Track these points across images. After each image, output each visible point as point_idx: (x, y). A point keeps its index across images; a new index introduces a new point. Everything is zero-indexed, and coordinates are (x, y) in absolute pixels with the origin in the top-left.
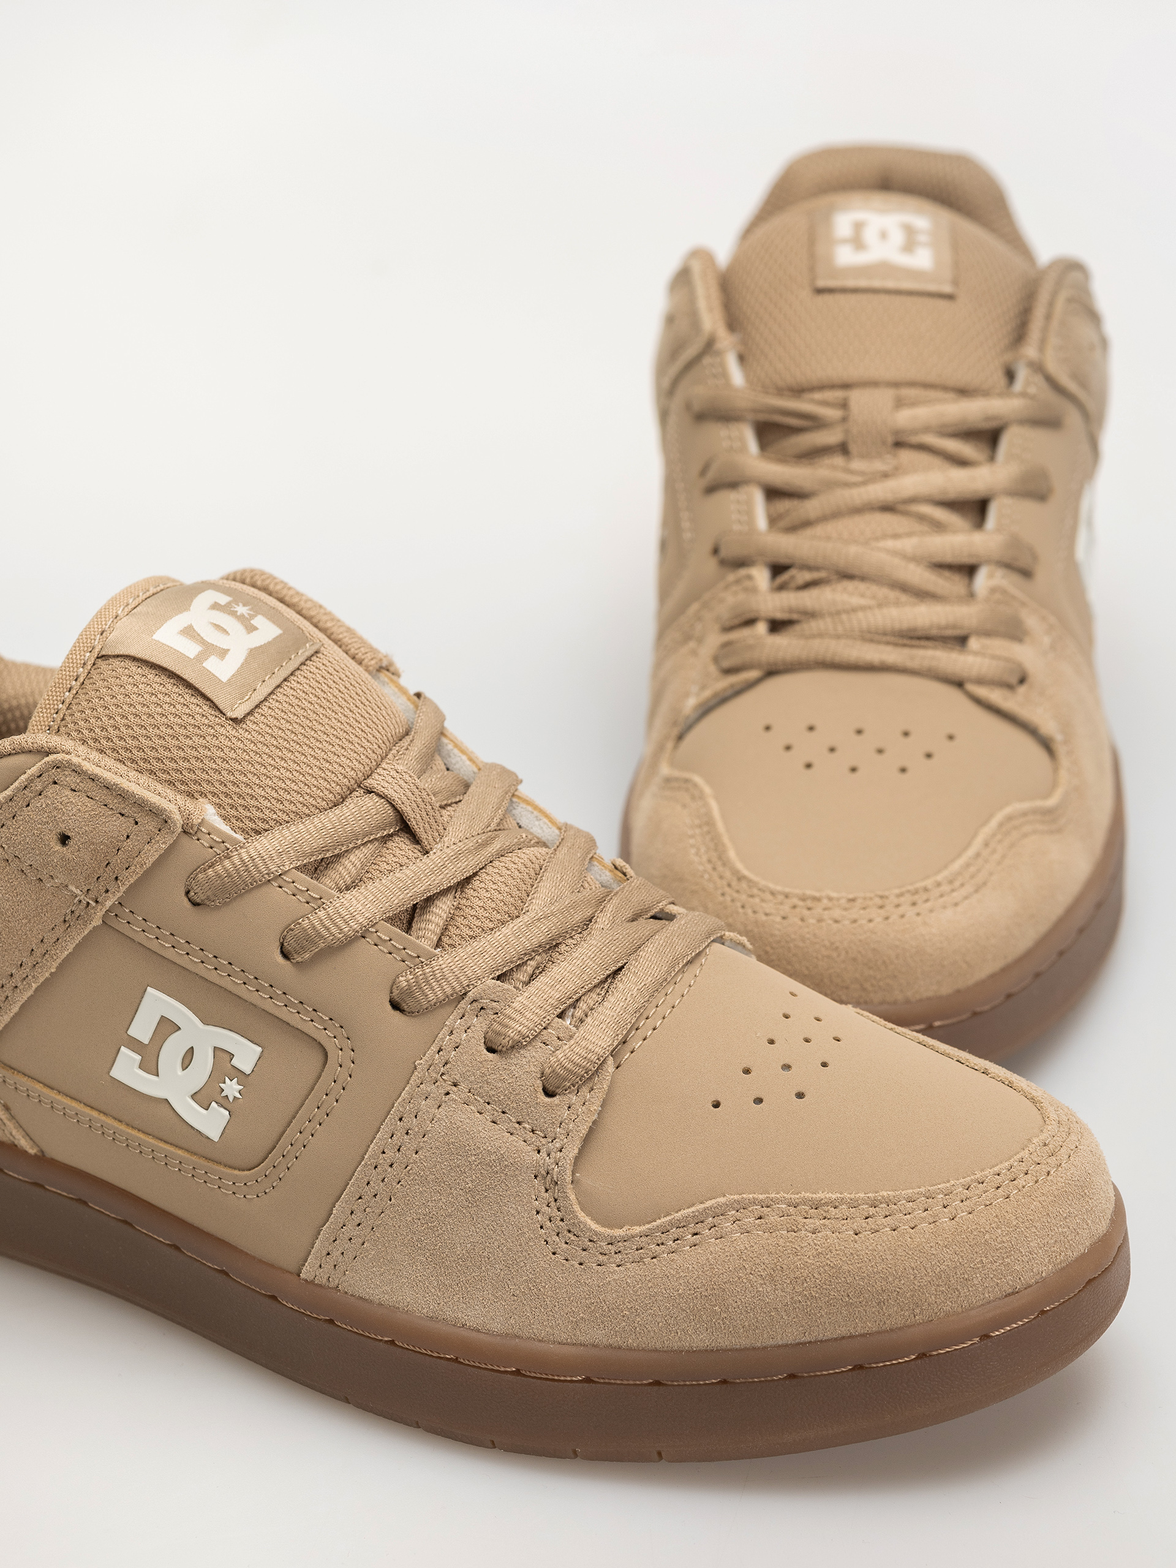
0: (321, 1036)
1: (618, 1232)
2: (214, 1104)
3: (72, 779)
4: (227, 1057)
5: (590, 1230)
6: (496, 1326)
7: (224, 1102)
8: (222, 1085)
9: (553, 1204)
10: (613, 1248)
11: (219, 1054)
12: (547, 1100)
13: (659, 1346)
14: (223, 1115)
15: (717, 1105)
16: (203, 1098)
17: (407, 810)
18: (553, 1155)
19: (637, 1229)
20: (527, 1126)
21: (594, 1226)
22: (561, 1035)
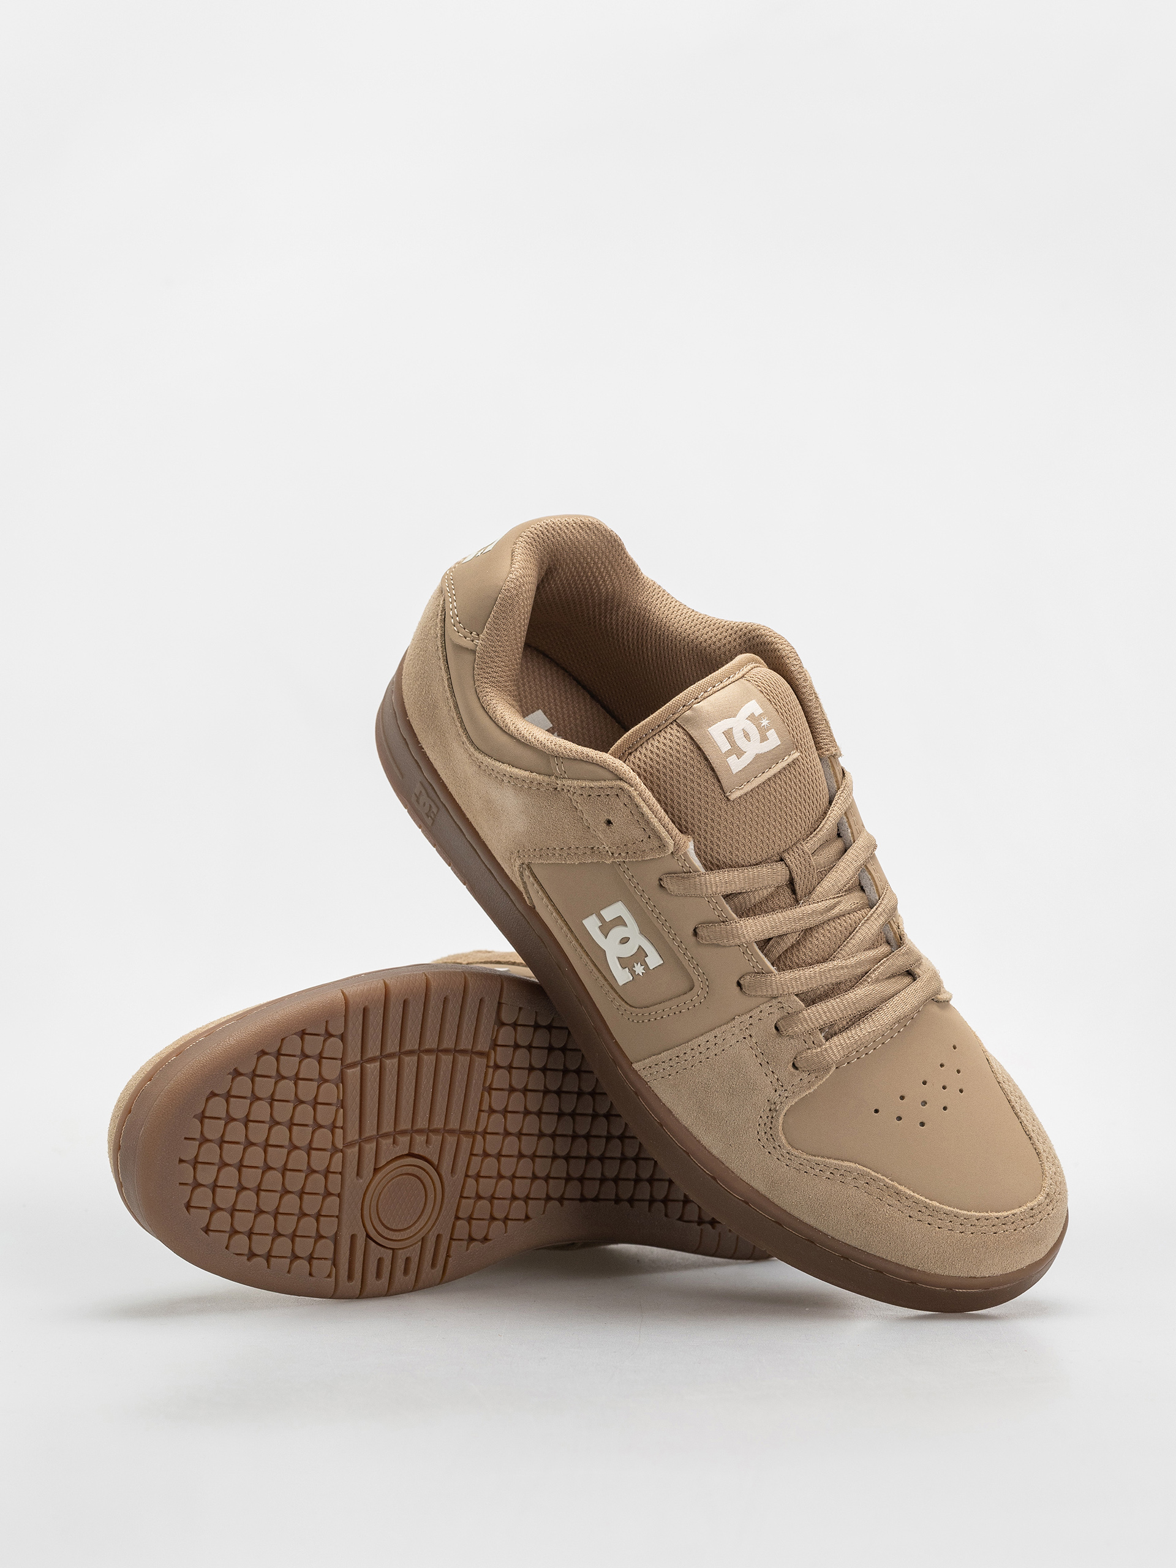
0: (695, 978)
1: (795, 1152)
2: (627, 969)
3: (626, 801)
4: (644, 955)
5: (782, 1142)
6: (715, 1152)
7: (632, 972)
8: (635, 964)
9: (770, 1118)
10: (788, 1156)
11: (640, 949)
12: (792, 1070)
13: (788, 1210)
14: (629, 978)
15: (876, 1111)
16: (624, 963)
17: (797, 879)
18: (781, 1097)
19: (805, 1156)
20: (776, 1076)
21: (784, 1141)
22: (815, 1042)
